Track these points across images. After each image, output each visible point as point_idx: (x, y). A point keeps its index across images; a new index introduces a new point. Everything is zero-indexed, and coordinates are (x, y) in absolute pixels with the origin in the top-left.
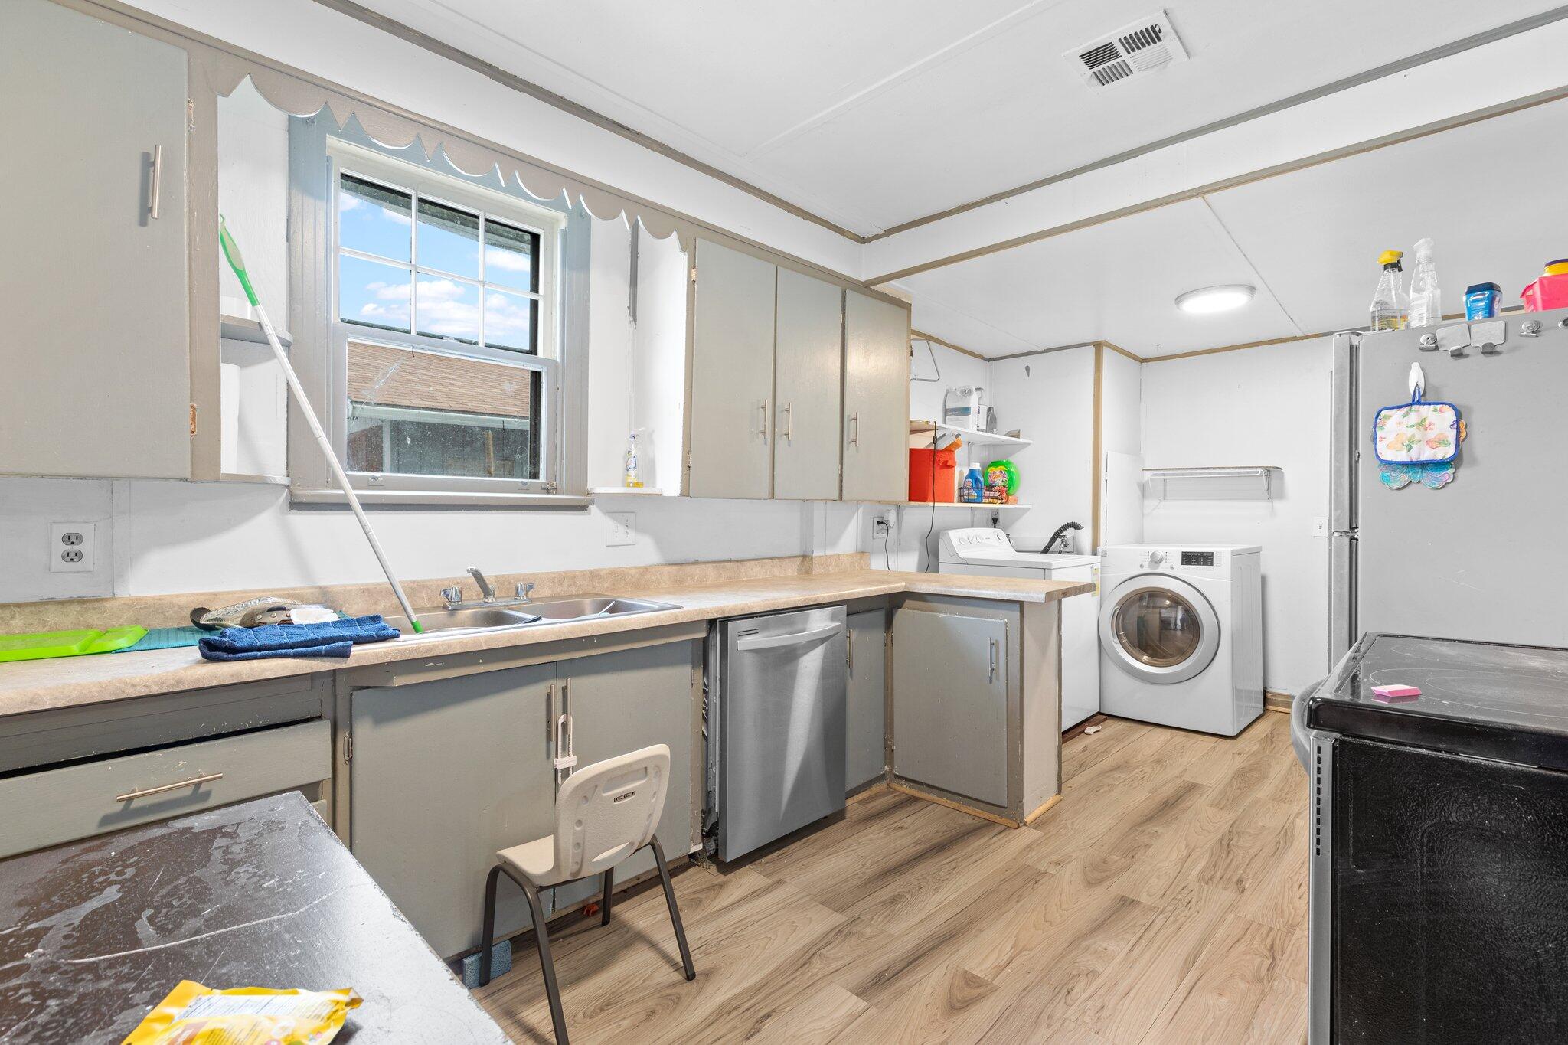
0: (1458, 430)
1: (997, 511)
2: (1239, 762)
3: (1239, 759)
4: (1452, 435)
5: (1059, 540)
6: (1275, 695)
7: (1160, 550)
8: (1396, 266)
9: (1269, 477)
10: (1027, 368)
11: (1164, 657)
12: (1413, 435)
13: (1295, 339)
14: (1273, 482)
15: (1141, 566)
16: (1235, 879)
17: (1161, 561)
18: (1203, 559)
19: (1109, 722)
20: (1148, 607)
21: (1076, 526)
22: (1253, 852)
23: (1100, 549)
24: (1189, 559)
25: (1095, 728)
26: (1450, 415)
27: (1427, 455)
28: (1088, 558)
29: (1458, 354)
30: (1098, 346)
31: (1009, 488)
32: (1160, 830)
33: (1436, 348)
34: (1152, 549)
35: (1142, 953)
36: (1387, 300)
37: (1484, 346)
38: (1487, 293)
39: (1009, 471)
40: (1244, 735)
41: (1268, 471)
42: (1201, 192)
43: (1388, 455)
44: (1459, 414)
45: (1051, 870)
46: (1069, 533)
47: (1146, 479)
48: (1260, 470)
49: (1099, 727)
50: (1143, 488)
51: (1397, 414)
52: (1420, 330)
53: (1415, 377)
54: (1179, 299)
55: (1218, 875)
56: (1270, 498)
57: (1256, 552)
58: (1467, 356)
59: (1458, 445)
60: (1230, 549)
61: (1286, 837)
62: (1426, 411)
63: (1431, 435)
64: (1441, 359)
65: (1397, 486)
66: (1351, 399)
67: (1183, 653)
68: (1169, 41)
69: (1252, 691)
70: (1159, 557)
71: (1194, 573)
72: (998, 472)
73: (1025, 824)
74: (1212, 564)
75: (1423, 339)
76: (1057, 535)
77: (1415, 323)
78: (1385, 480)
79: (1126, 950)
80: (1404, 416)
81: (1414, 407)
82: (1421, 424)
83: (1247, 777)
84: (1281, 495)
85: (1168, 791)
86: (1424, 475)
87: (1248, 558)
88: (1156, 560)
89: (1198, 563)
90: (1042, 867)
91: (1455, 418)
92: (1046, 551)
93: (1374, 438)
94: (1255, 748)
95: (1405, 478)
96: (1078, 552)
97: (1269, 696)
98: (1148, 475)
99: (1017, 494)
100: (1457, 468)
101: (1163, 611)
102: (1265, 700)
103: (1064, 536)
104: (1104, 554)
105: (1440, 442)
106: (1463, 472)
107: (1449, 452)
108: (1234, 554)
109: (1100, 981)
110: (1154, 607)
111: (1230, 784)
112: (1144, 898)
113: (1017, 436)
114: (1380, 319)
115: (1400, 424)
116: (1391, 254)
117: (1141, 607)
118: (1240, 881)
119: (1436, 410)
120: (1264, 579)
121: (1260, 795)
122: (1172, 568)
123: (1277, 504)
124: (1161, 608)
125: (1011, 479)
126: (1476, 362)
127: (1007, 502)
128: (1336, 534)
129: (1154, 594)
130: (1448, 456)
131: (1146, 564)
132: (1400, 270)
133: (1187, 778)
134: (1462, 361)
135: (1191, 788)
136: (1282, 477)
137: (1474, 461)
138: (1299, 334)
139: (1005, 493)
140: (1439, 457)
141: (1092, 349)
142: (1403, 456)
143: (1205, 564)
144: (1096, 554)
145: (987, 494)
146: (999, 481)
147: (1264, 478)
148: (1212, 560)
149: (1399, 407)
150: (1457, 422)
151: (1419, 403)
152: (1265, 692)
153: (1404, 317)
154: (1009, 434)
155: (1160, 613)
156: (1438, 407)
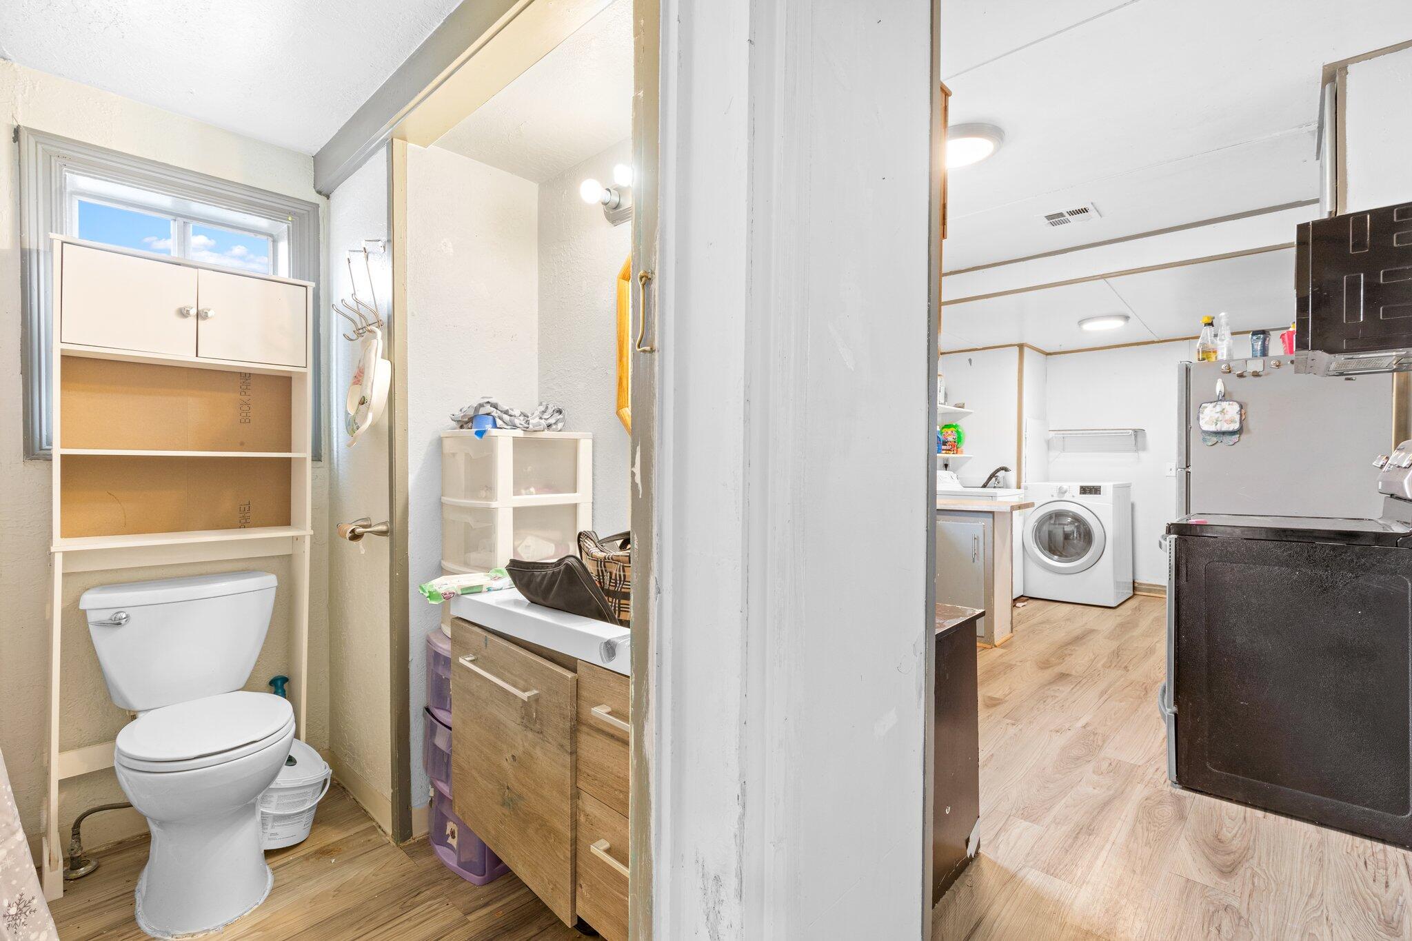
0: (1241, 415)
1: (947, 459)
2: (1119, 620)
3: (1119, 618)
4: (1237, 418)
5: (994, 479)
6: (1141, 584)
7: (1065, 486)
8: (1211, 324)
9: (1136, 436)
10: (970, 360)
11: (1066, 556)
12: (1218, 417)
13: (1153, 342)
14: (1139, 439)
15: (1052, 496)
16: (1123, 666)
17: (1065, 492)
18: (1095, 490)
19: (1030, 601)
20: (1055, 524)
21: (1006, 469)
22: (1132, 656)
23: (1023, 484)
24: (1085, 490)
25: (1023, 604)
26: (1236, 407)
27: (1226, 427)
28: (1014, 491)
29: (1241, 376)
30: (1021, 347)
31: (958, 443)
32: (1077, 648)
33: (1230, 372)
34: (1059, 484)
35: (1078, 690)
36: (1206, 342)
37: (1253, 372)
38: (1262, 336)
39: (957, 431)
40: (1121, 607)
41: (1135, 431)
42: (1103, 277)
43: (1206, 428)
44: (1241, 407)
45: (1018, 664)
46: (1001, 474)
47: (1051, 436)
48: (1131, 431)
49: (1025, 603)
50: (1048, 443)
51: (1210, 406)
52: (1222, 362)
53: (1219, 387)
54: (1081, 322)
55: (1113, 665)
56: (1137, 450)
57: (1128, 486)
58: (1245, 376)
59: (1241, 423)
60: (1112, 484)
61: (1151, 651)
62: (1225, 404)
63: (1227, 417)
64: (1233, 377)
65: (1210, 444)
66: (1187, 397)
67: (1079, 555)
68: (1092, 213)
69: (1125, 583)
70: (1065, 489)
71: (1089, 499)
72: (950, 432)
73: (996, 646)
74: (1100, 494)
75: (1223, 366)
76: (993, 475)
77: (1220, 358)
78: (1204, 440)
79: (1070, 689)
80: (1214, 407)
81: (1219, 403)
82: (1222, 411)
83: (1126, 626)
84: (1144, 448)
85: (1078, 632)
86: (1224, 438)
87: (1123, 490)
88: (1062, 492)
89: (1090, 492)
90: (1014, 663)
91: (1239, 409)
92: (984, 486)
93: (1198, 419)
94: (1129, 613)
95: (1215, 439)
96: (1007, 486)
97: (1136, 585)
98: (1052, 434)
99: (962, 448)
100: (1240, 434)
101: (1065, 527)
102: (1134, 588)
103: (997, 476)
104: (1026, 488)
105: (1232, 421)
106: (1244, 437)
107: (1236, 426)
108: (1115, 487)
109: (1057, 699)
110: (1059, 524)
111: (1115, 629)
112: (1073, 673)
113: (962, 407)
114: (1203, 352)
115: (1212, 411)
116: (1208, 318)
117: (1050, 524)
118: (1126, 667)
119: (1229, 404)
120: (1133, 505)
121: (1134, 634)
122: (1073, 496)
123: (1142, 454)
124: (1065, 524)
125: (959, 437)
126: (1250, 380)
127: (957, 453)
128: (1179, 470)
129: (1059, 515)
130: (1236, 428)
131: (1055, 495)
132: (1213, 326)
133: (1088, 627)
134: (1242, 379)
135: (1092, 631)
136: (1144, 436)
137: (1249, 431)
138: (1156, 340)
139: (954, 447)
140: (1231, 429)
141: (1017, 349)
142: (1213, 428)
143: (1096, 493)
144: (1020, 488)
145: (944, 447)
146: (950, 439)
147: (1133, 436)
148: (1100, 491)
149: (1211, 402)
150: (1240, 411)
151: (1221, 400)
152: (1134, 582)
153: (1215, 352)
154: (956, 406)
155: (1064, 528)
156: (1231, 403)
